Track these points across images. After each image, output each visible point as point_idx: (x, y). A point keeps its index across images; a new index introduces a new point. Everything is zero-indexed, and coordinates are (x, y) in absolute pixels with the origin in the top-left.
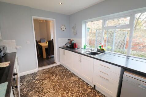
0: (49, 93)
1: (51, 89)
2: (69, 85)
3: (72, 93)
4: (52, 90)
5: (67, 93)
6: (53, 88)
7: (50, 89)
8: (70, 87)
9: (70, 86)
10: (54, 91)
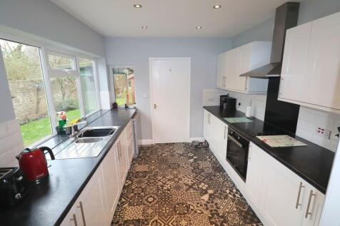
0: (198, 203)
1: (192, 210)
2: (155, 201)
3: (162, 187)
4: (192, 207)
5: (168, 190)
6: (188, 210)
7: (196, 212)
8: (156, 197)
9: (154, 199)
10: (189, 203)
